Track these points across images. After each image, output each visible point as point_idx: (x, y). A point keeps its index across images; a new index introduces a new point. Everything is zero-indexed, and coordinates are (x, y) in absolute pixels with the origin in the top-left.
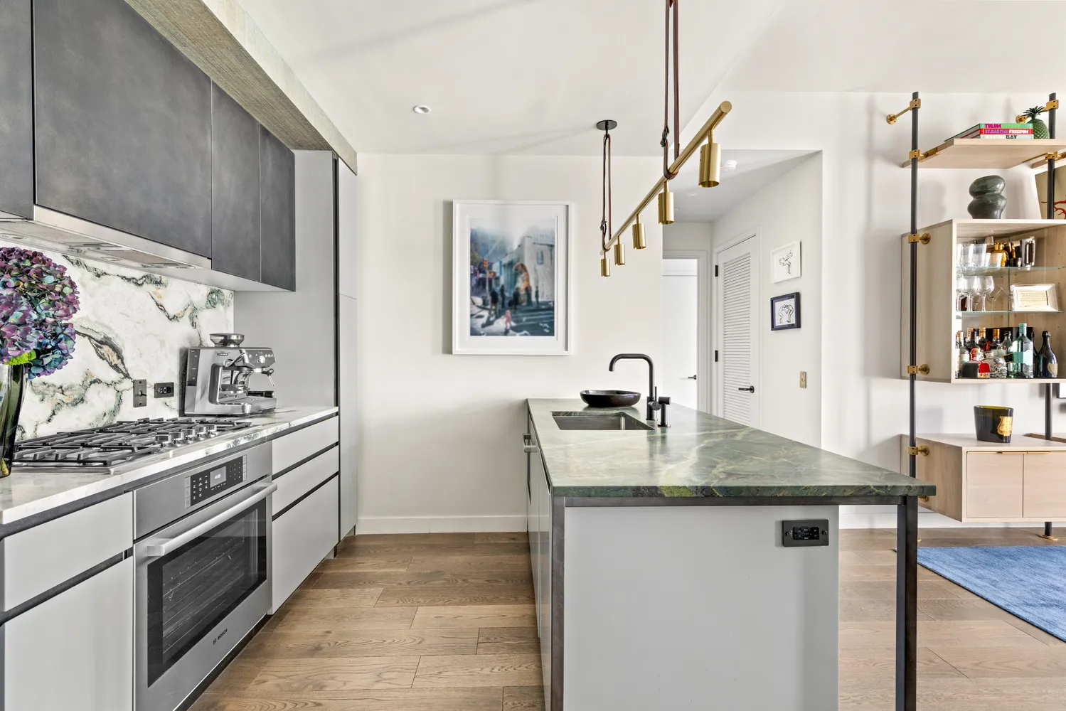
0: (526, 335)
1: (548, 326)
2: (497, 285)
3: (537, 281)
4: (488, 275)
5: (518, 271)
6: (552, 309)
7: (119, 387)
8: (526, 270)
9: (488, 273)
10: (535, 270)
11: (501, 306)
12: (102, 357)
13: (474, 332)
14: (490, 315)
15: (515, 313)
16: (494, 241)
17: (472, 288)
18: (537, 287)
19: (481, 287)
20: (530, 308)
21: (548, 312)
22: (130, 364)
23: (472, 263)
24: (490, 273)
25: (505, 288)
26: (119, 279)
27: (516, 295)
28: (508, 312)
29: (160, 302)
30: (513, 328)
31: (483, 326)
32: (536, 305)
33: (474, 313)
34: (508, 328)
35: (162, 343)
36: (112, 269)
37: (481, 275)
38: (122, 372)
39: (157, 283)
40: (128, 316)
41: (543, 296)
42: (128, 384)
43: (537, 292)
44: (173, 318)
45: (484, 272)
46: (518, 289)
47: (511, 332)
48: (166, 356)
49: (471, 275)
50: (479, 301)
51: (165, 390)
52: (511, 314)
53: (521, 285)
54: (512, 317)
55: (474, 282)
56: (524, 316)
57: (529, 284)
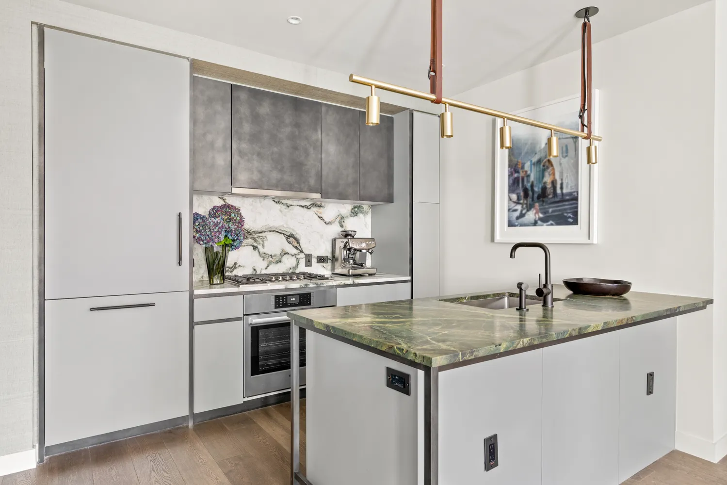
0: (552, 225)
1: (571, 216)
2: (528, 181)
3: (561, 173)
4: (522, 174)
5: (545, 167)
6: (576, 199)
7: (298, 257)
8: (552, 165)
9: (521, 171)
10: (561, 164)
11: (531, 200)
12: (289, 243)
13: (511, 224)
14: (523, 208)
15: (542, 205)
16: (526, 144)
17: (509, 187)
18: (562, 180)
19: (516, 185)
20: (556, 200)
21: (571, 202)
22: (304, 245)
23: (510, 166)
24: (523, 172)
25: (535, 183)
26: (298, 207)
27: (544, 189)
28: (537, 204)
29: (320, 215)
30: (540, 219)
31: (518, 218)
32: (560, 197)
33: (510, 208)
34: (537, 219)
35: (322, 236)
36: (295, 202)
37: (516, 175)
38: (299, 250)
39: (319, 206)
40: (303, 224)
41: (567, 186)
42: (302, 255)
43: (562, 184)
44: (328, 223)
45: (518, 172)
46: (545, 183)
47: (539, 222)
48: (324, 243)
49: (509, 175)
50: (514, 197)
51: (322, 260)
52: (539, 206)
53: (548, 179)
54: (540, 209)
55: (511, 182)
56: (550, 208)
57: (554, 178)
